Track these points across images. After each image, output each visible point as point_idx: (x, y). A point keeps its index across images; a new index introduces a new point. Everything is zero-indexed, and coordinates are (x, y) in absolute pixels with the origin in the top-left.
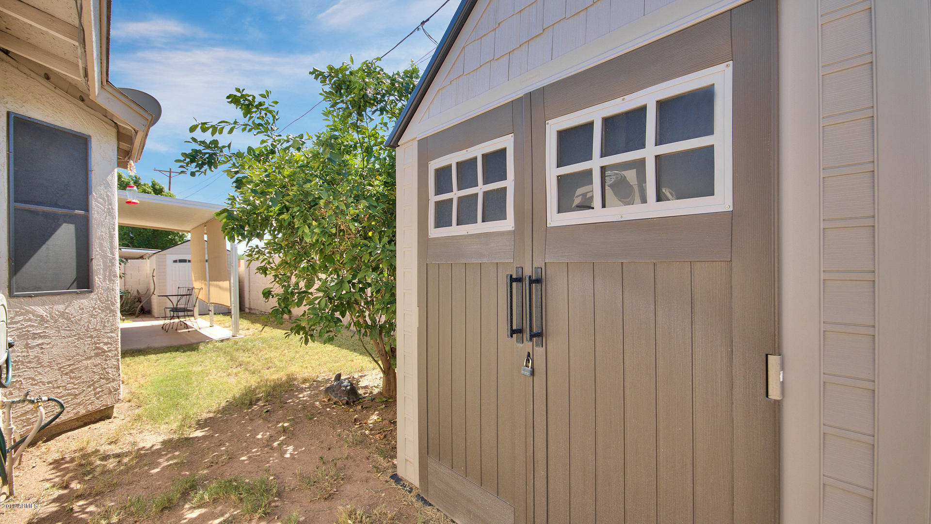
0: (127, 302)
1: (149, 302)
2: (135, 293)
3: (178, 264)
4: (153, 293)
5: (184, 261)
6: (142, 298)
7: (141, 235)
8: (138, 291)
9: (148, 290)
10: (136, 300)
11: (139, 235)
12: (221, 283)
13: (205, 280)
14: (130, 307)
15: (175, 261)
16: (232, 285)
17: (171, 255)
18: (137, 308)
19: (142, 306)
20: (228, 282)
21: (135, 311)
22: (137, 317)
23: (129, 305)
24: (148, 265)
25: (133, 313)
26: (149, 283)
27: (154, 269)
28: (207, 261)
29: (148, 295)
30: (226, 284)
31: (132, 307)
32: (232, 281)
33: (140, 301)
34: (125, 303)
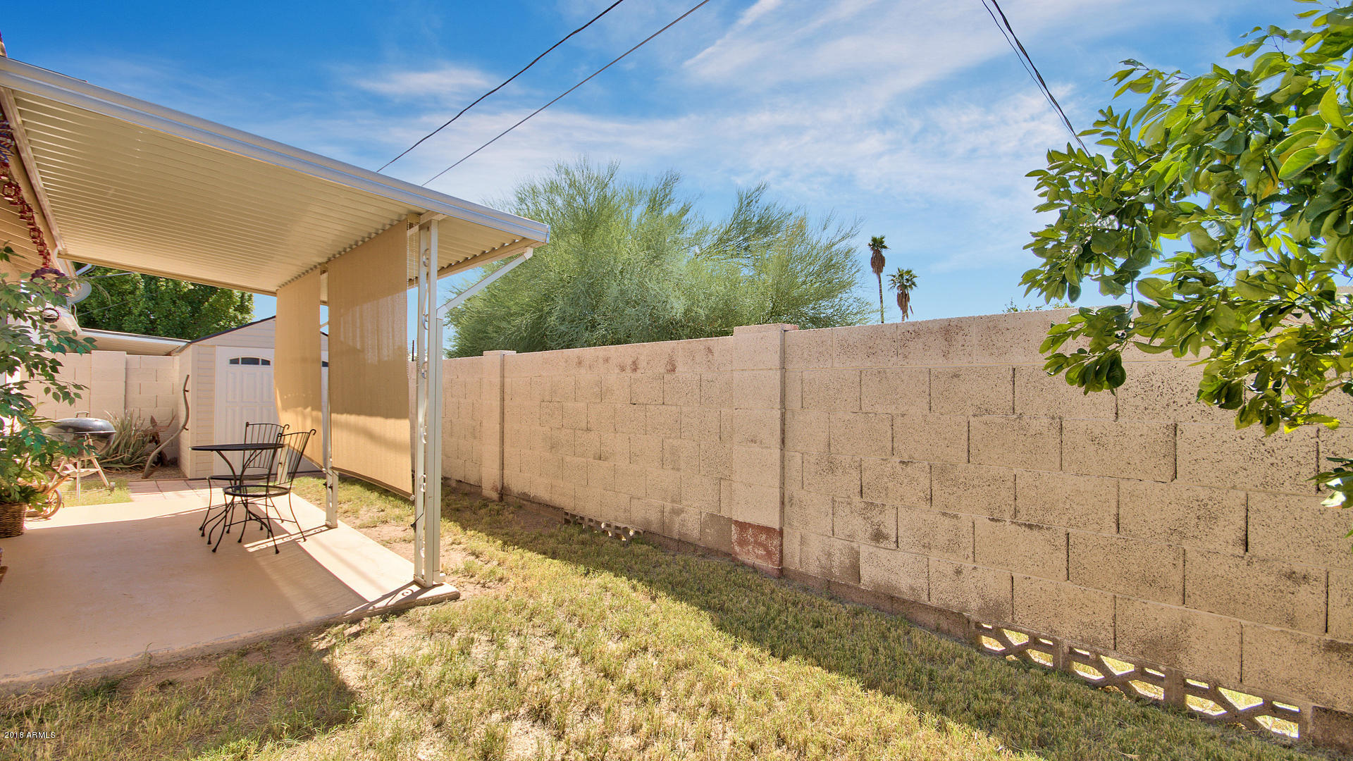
0: (126, 443)
1: (176, 444)
2: (147, 424)
3: (240, 367)
4: (184, 427)
5: (254, 361)
6: (160, 434)
7: (171, 317)
8: (153, 420)
9: (175, 417)
10: (148, 438)
11: (166, 317)
12: (377, 424)
13: (317, 407)
14: (133, 454)
15: (234, 361)
16: (421, 431)
17: (222, 348)
18: (148, 455)
19: (160, 453)
20: (406, 424)
21: (144, 462)
22: (146, 477)
23: (131, 450)
24: (177, 367)
25: (140, 466)
26: (177, 405)
27: (188, 376)
28: (325, 364)
29: (175, 427)
30: (398, 429)
31: (139, 452)
32: (421, 419)
33: (155, 440)
34: (122, 445)
